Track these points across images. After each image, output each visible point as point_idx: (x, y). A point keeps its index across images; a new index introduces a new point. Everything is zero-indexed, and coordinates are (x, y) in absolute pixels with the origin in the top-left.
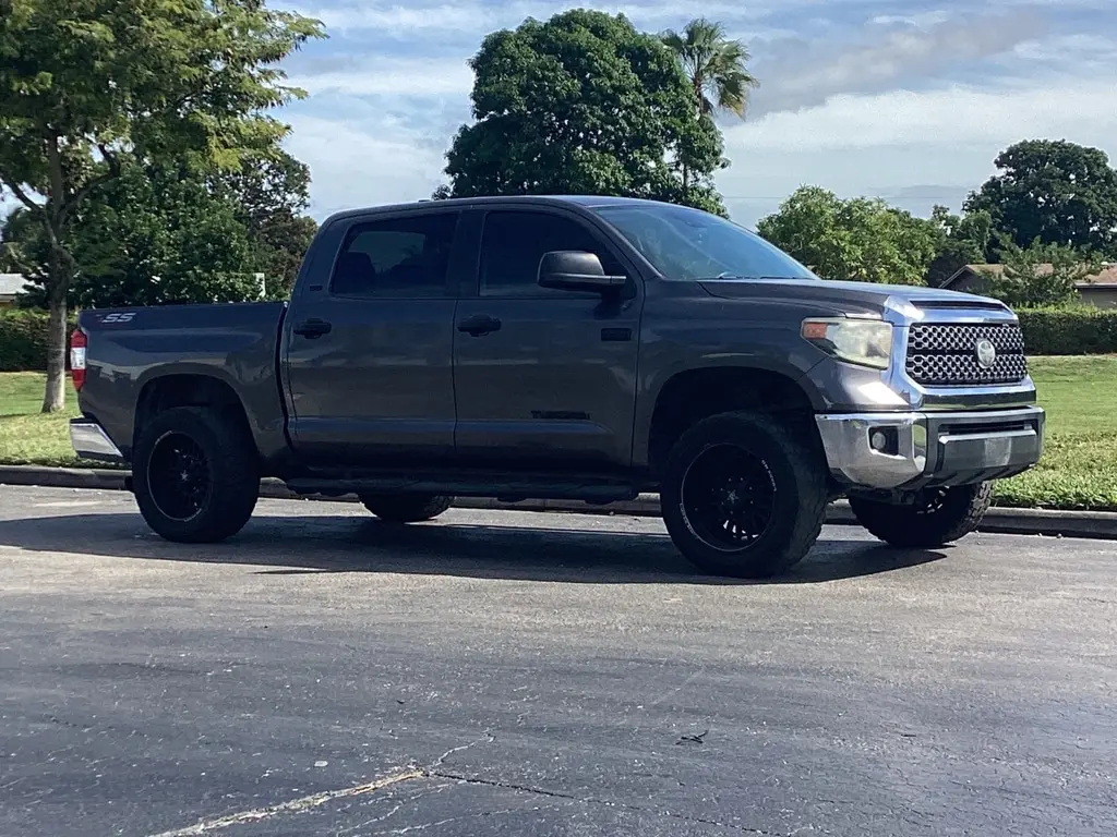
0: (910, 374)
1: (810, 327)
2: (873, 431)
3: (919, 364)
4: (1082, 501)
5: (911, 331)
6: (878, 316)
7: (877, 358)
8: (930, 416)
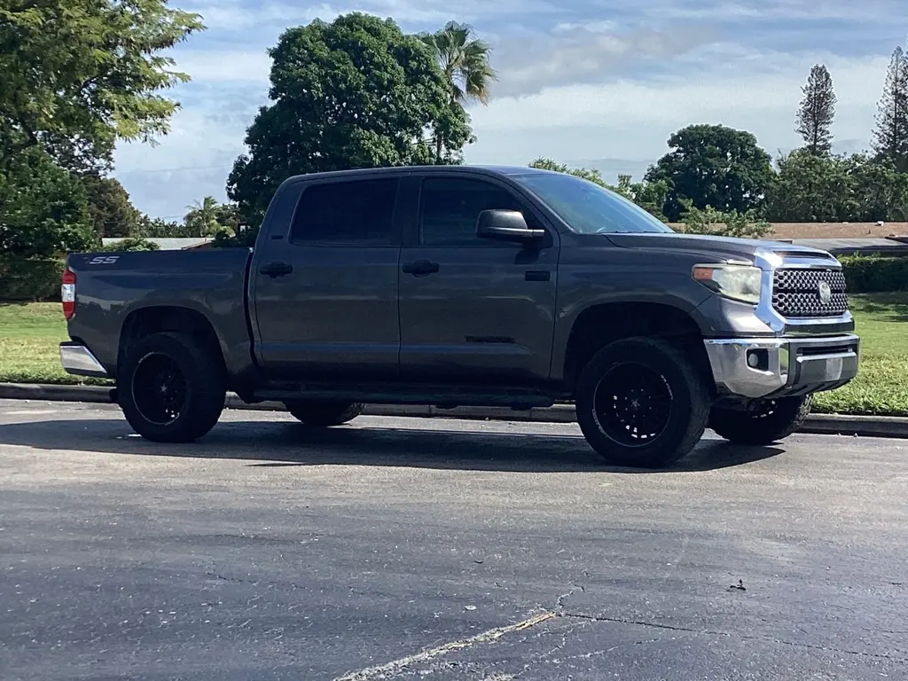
0: (775, 308)
1: (700, 271)
2: (749, 352)
3: (782, 300)
4: (871, 409)
5: (775, 275)
6: (751, 263)
7: (751, 295)
8: (791, 340)
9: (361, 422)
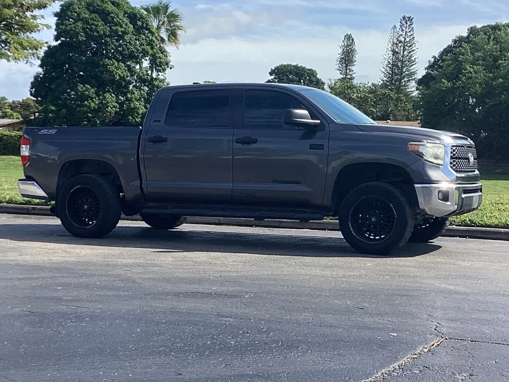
0: (451, 167)
1: (412, 146)
2: (439, 192)
3: (455, 163)
5: (451, 149)
6: (438, 142)
7: (440, 160)
8: (460, 186)
9: (185, 227)
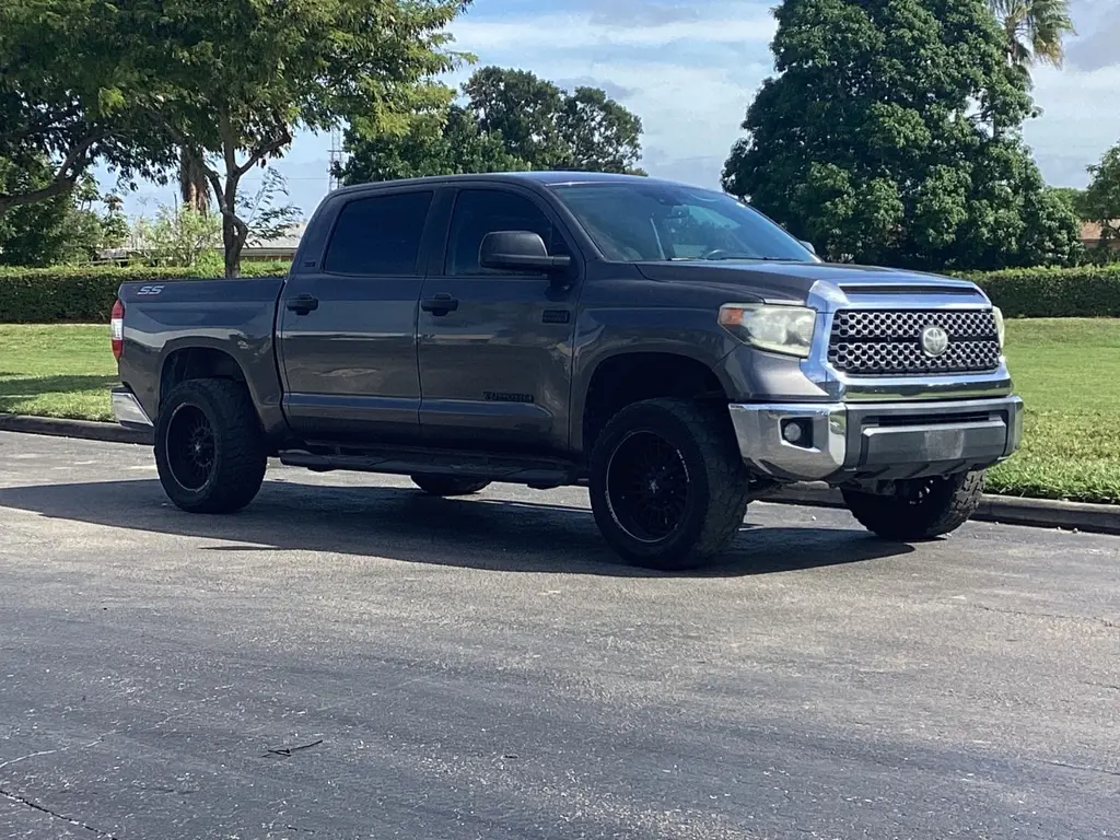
1: (726, 313)
2: (785, 423)
5: (836, 317)
6: (801, 302)
8: (851, 407)
